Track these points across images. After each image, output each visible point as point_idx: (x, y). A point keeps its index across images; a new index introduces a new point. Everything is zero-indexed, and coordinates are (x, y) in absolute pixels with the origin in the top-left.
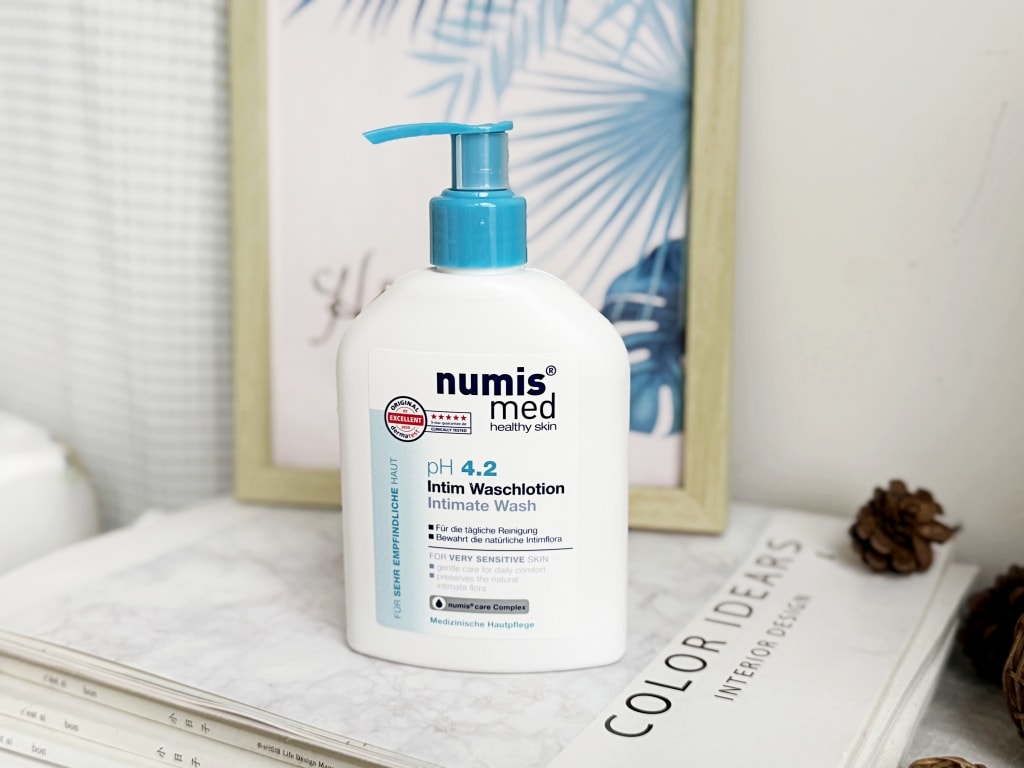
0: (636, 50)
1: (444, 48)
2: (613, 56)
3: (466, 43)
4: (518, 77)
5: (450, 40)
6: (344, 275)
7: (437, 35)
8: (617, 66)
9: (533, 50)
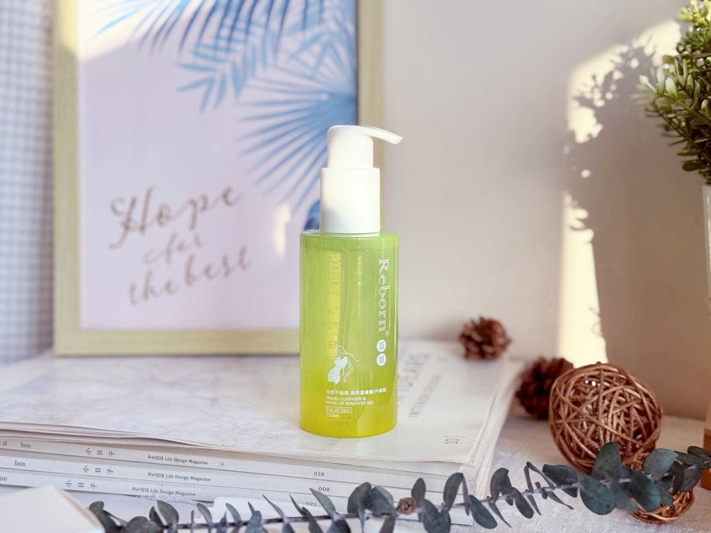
0: (323, 70)
1: (200, 62)
2: (308, 72)
3: (215, 59)
4: (250, 82)
5: (205, 57)
6: (133, 202)
7: (196, 54)
8: (311, 78)
9: (259, 67)
